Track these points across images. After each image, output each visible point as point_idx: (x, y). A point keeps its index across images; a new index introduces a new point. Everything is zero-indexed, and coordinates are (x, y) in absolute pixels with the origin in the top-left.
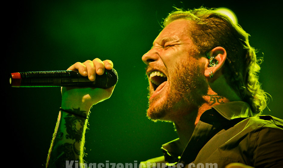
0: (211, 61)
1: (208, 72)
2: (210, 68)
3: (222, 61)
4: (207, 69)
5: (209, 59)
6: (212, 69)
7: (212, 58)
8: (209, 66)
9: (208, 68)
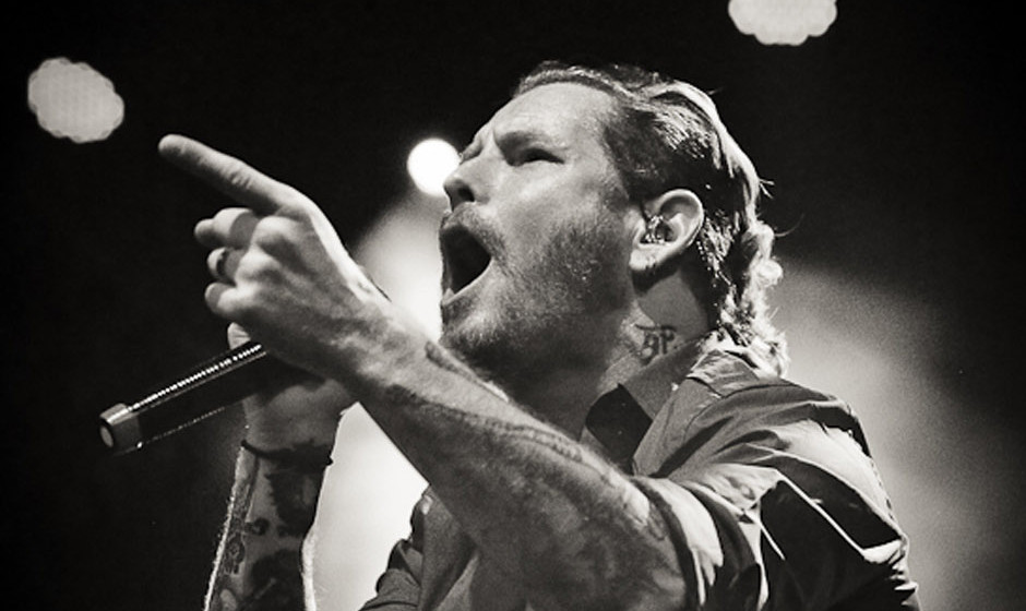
0: (652, 227)
1: (643, 258)
2: (647, 246)
3: (686, 232)
4: (637, 248)
5: (647, 220)
6: (653, 252)
7: (656, 220)
8: (644, 241)
9: (641, 246)
